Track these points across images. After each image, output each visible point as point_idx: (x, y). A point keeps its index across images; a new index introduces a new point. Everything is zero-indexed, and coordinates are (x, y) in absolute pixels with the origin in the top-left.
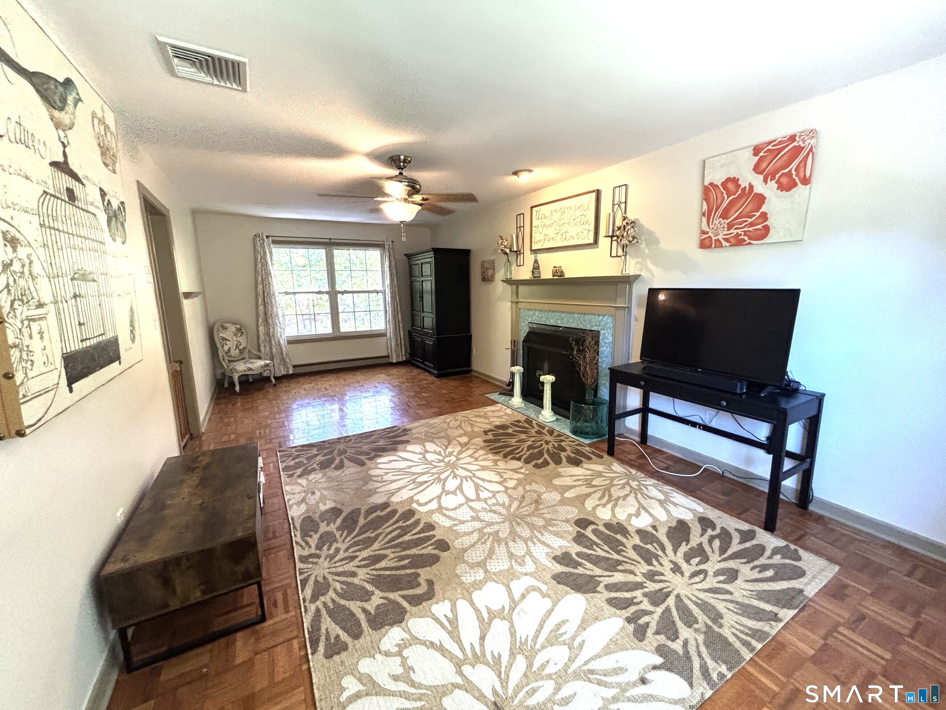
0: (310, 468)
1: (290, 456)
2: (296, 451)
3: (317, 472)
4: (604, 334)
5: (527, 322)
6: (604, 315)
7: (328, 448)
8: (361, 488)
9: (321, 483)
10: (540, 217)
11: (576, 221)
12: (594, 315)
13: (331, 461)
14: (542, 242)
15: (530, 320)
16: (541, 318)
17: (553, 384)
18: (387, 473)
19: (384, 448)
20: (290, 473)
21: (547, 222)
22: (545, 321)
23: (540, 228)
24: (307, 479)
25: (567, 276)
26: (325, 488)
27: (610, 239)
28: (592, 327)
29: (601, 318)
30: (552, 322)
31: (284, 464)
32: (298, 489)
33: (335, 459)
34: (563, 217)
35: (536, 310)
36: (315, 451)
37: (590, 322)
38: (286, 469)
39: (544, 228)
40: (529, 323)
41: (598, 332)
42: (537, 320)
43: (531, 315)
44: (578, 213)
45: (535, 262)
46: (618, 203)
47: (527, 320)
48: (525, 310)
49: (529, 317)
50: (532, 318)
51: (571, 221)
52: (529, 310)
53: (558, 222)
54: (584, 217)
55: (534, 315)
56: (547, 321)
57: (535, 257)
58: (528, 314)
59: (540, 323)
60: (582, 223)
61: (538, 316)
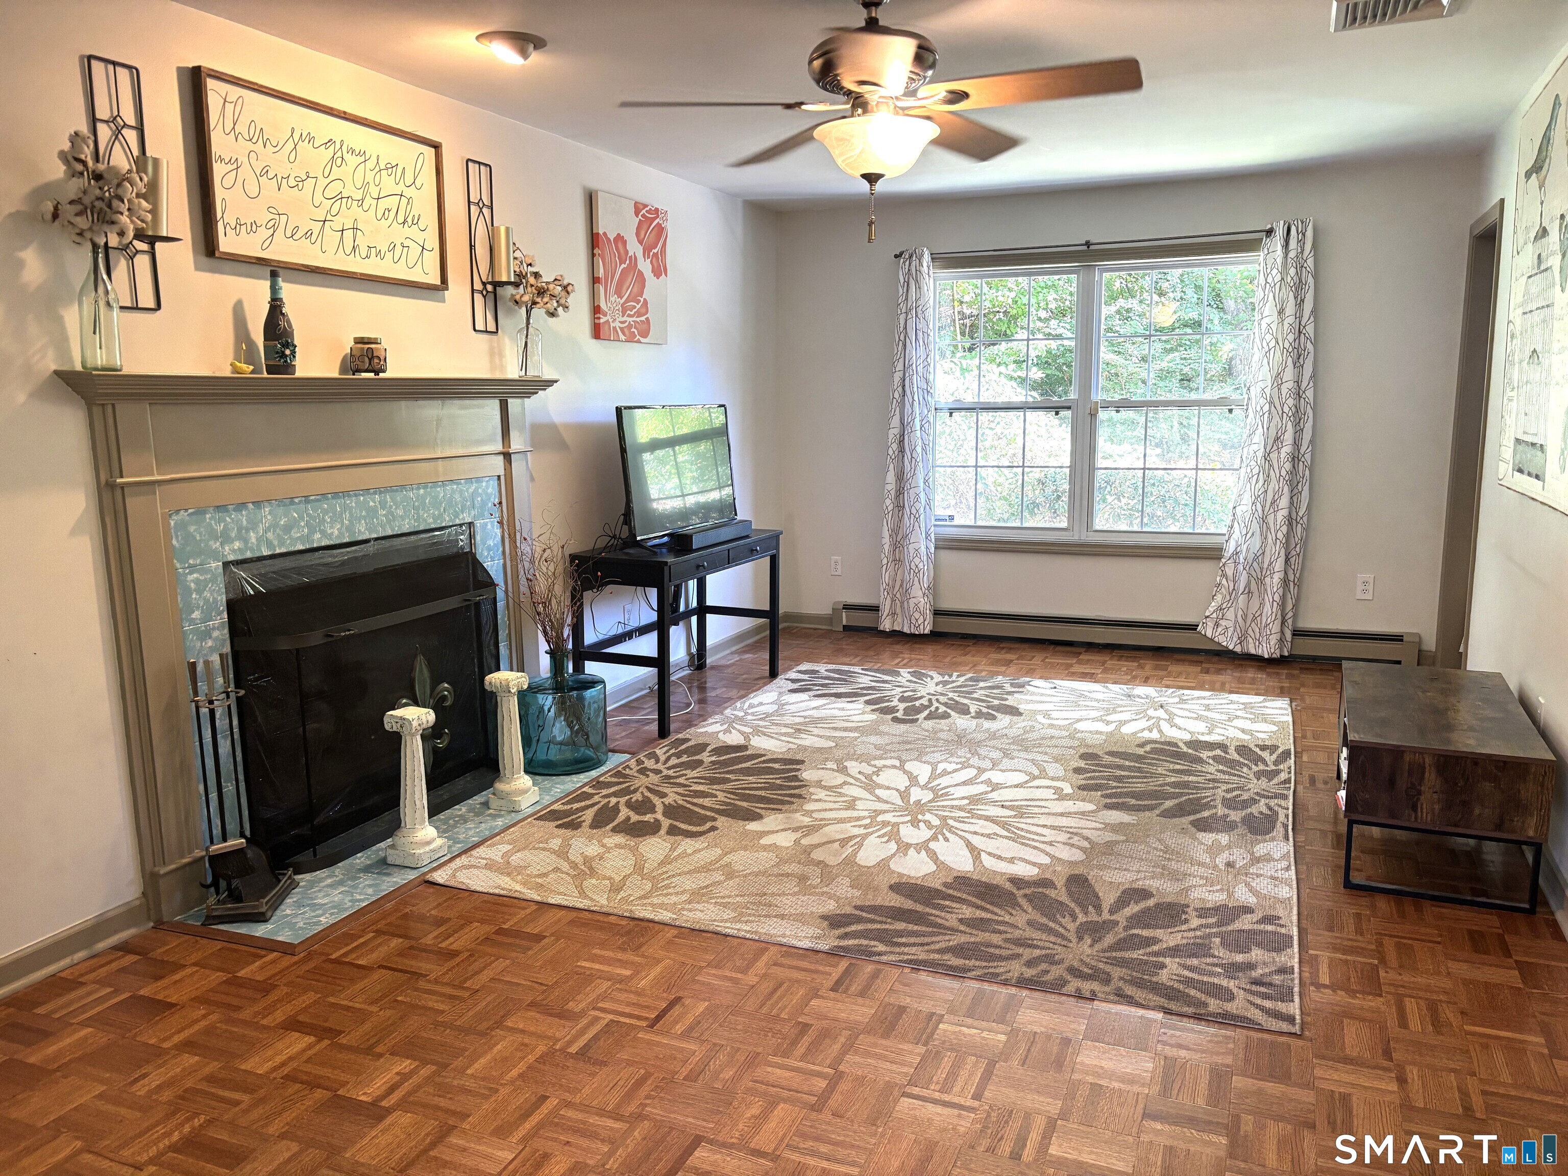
1: (1256, 982)
2: (1231, 997)
4: (484, 526)
5: (216, 566)
8: (1127, 841)
9: (1201, 878)
10: (242, 129)
11: (382, 204)
12: (458, 483)
13: (1141, 920)
15: (231, 551)
20: (1270, 928)
21: (276, 162)
23: (247, 174)
24: (1230, 895)
28: (457, 516)
32: (1262, 885)
33: (1130, 918)
34: (338, 173)
35: (259, 504)
37: (450, 504)
39: (263, 180)
40: (226, 565)
41: (470, 524)
42: (269, 544)
43: (240, 529)
44: (388, 184)
45: (276, 308)
46: (480, 204)
47: (215, 555)
48: (201, 512)
49: (226, 539)
50: (246, 541)
51: (368, 201)
52: (221, 508)
53: (323, 182)
54: (404, 201)
55: (253, 525)
56: (318, 536)
57: (274, 289)
58: (220, 528)
59: (283, 550)
60: (401, 219)
61: (274, 526)
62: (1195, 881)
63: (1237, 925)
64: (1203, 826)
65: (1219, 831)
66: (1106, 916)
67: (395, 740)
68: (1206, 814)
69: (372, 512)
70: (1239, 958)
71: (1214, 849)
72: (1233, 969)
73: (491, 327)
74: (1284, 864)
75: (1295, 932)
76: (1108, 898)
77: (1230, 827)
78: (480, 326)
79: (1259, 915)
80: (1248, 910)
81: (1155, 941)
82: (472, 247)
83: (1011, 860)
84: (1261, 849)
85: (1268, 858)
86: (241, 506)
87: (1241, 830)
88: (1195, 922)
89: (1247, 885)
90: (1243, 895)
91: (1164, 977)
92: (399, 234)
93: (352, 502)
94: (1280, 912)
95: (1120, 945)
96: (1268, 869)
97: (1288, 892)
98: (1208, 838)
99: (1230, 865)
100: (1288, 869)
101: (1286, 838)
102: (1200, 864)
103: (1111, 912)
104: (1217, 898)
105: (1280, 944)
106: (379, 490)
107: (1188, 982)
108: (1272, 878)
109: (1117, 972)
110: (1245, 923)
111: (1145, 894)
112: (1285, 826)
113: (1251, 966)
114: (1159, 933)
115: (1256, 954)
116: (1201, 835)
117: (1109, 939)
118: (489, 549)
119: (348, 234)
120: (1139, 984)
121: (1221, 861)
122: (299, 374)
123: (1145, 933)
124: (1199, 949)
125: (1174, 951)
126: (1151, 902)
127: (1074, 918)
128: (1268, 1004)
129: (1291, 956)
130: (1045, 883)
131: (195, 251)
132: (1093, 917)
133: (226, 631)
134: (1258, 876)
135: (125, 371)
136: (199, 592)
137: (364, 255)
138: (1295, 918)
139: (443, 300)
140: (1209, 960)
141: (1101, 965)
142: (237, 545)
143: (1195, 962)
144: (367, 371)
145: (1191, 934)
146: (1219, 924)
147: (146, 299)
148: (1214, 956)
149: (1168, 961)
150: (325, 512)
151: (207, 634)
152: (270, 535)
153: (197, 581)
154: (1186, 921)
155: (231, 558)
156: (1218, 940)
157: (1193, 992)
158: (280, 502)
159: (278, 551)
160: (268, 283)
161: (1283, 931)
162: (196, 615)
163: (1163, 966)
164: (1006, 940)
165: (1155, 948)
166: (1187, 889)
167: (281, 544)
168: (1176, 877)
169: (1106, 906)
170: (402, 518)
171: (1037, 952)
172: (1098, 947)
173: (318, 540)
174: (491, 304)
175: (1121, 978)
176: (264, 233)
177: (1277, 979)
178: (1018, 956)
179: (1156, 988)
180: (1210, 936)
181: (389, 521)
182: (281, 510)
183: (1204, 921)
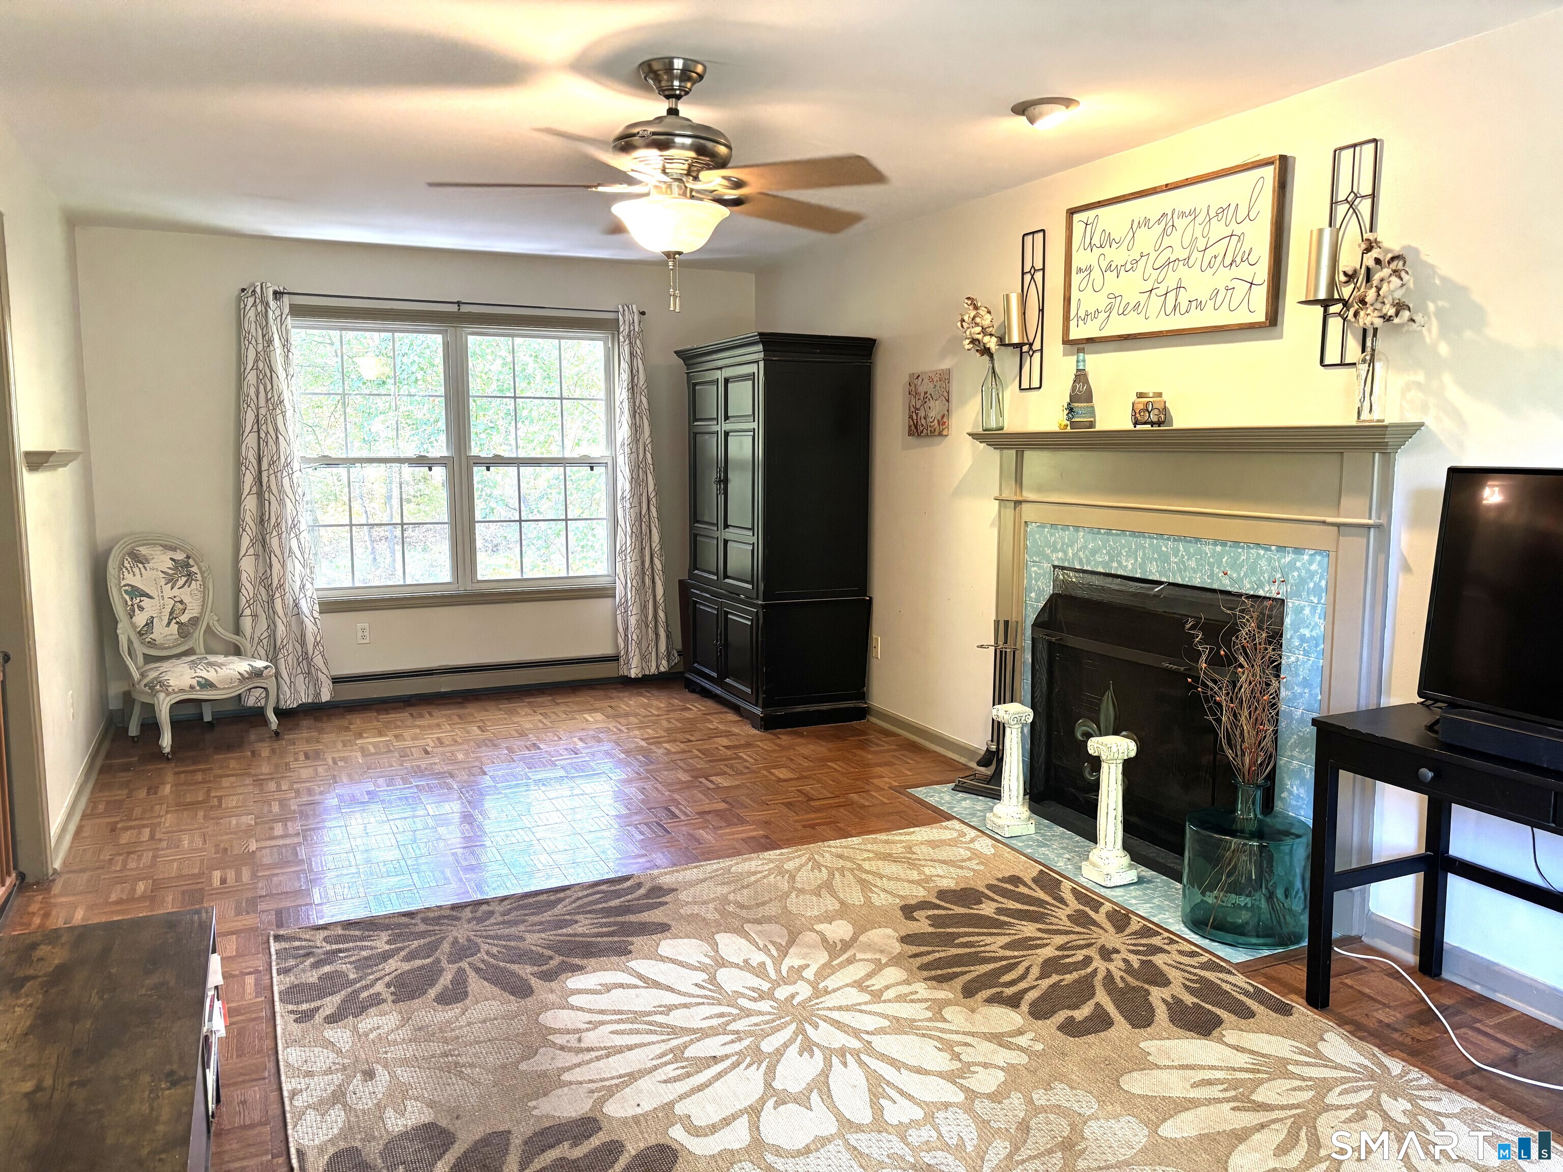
0: (365, 994)
1: (308, 955)
2: (326, 939)
3: (384, 1007)
4: (1299, 610)
5: (1047, 566)
6: (1298, 551)
7: (422, 935)
8: (516, 1064)
9: (395, 1043)
10: (1096, 241)
11: (1209, 253)
12: (1267, 548)
13: (430, 976)
14: (1102, 316)
15: (1057, 558)
16: (1094, 552)
17: (1128, 764)
18: (596, 1025)
19: (590, 944)
20: (305, 1006)
21: (1118, 256)
22: (1106, 564)
23: (1096, 274)
24: (355, 1029)
25: (1179, 422)
26: (404, 1062)
27: (1319, 310)
28: (1261, 585)
29: (1289, 558)
30: (1129, 566)
31: (290, 979)
32: (323, 1058)
33: (441, 971)
34: (1167, 241)
35: (1077, 528)
36: (381, 943)
37: (1253, 569)
38: (292, 994)
39: (1108, 273)
42: (1081, 561)
43: (1063, 544)
44: (1218, 229)
46: (1350, 198)
47: (1048, 559)
48: (1043, 526)
49: (1055, 549)
50: (1066, 553)
51: (1195, 256)
52: (1054, 527)
53: (1154, 256)
54: (1234, 240)
55: (1070, 544)
56: (1115, 565)
58: (1052, 540)
60: (1228, 261)
61: (1084, 547)
62: (400, 1038)
63: (337, 999)
65: (407, 1135)
66: (464, 964)
69: (1164, 557)
70: (327, 969)
71: (401, 1096)
72: (330, 958)
73: (1353, 357)
74: (299, 1103)
76: (475, 983)
78: (1332, 356)
79: (318, 1018)
81: (407, 959)
83: (608, 988)
85: (320, 1108)
88: (379, 987)
89: (339, 1052)
90: (340, 1035)
92: (1224, 277)
93: (1146, 543)
94: (293, 1028)
97: (289, 1055)
98: (417, 1114)
99: (370, 1076)
100: (293, 1096)
103: (461, 971)
104: (368, 1022)
108: (309, 1074)
109: (422, 927)
110: (330, 1004)
111: (445, 999)
113: (316, 965)
115: (313, 977)
116: (428, 1115)
117: (446, 947)
123: (418, 963)
124: (364, 965)
125: (386, 956)
126: (432, 993)
128: (297, 944)
130: (548, 976)
132: (474, 959)
137: (1183, 311)
138: (279, 1021)
140: (353, 959)
142: (1060, 555)
144: (1145, 423)
145: (377, 975)
146: (356, 992)
147: (1036, 384)
155: (1056, 563)
158: (1091, 530)
159: (1085, 568)
165: (403, 953)
166: (405, 1021)
167: (1088, 563)
168: (423, 1034)
169: (471, 974)
170: (1194, 570)
172: (450, 939)
173: (1116, 568)
174: (1355, 328)
178: (503, 915)
180: (361, 979)
181: (1180, 570)
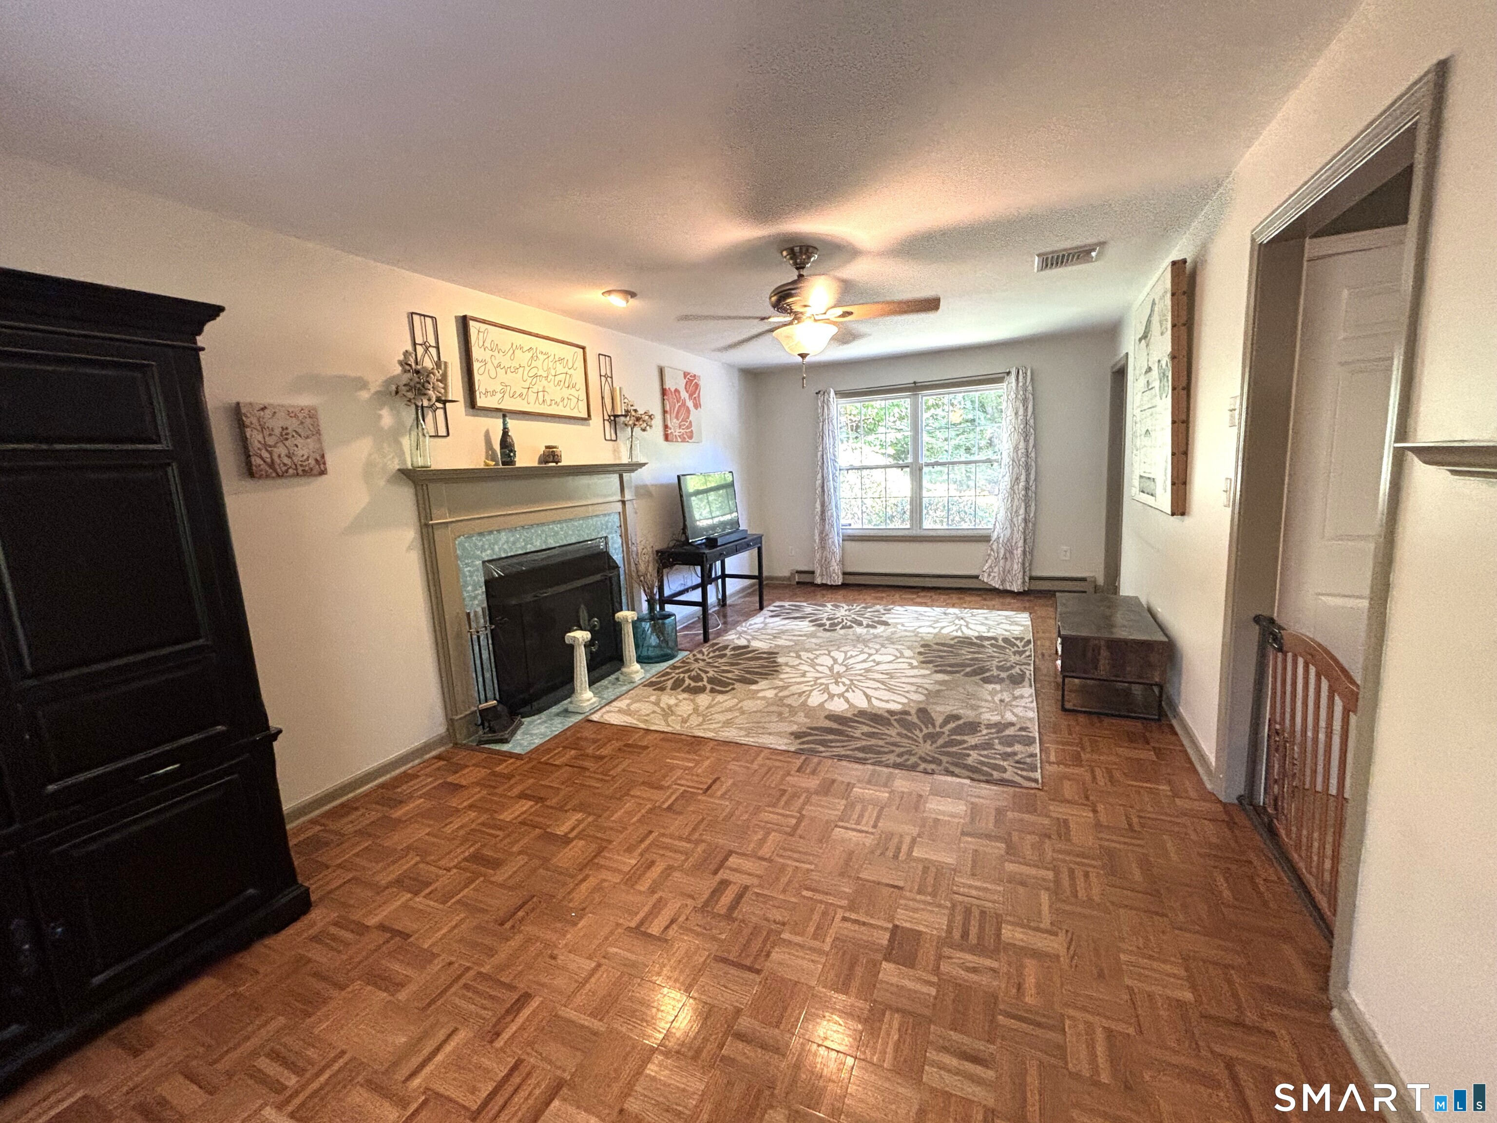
0: (993, 730)
1: (1017, 762)
3: (986, 722)
6: (610, 515)
7: (948, 754)
10: (487, 344)
11: (558, 378)
13: (958, 730)
15: (487, 555)
16: (514, 543)
20: (1024, 733)
21: (506, 363)
28: (599, 533)
31: (1031, 749)
33: (951, 731)
34: (534, 364)
39: (498, 369)
40: (484, 562)
41: (606, 537)
42: (505, 551)
43: (490, 544)
44: (560, 368)
45: (505, 433)
46: (606, 376)
47: (478, 557)
48: (470, 537)
49: (483, 550)
50: (493, 549)
51: (550, 377)
52: (481, 534)
53: (527, 369)
54: (568, 376)
55: (496, 543)
56: (529, 546)
57: (504, 424)
58: (480, 544)
59: (512, 554)
60: (567, 385)
61: (507, 542)
62: (984, 710)
63: (1008, 732)
64: (986, 681)
65: (996, 683)
66: (938, 729)
67: (571, 648)
68: (987, 674)
69: (557, 533)
70: (1009, 750)
71: (993, 693)
72: (1006, 756)
73: (614, 438)
74: (1030, 699)
75: (1037, 735)
76: (939, 720)
77: (1000, 681)
78: (608, 437)
79: (1018, 726)
80: (1012, 724)
81: (965, 742)
82: (603, 398)
83: (887, 701)
84: (1017, 692)
85: (1022, 697)
86: (491, 532)
87: (1007, 682)
88: (985, 732)
89: (1011, 711)
90: (1009, 717)
91: (969, 761)
92: (566, 392)
93: (546, 528)
94: (1029, 725)
95: (946, 745)
96: (1022, 702)
97: (1032, 714)
98: (990, 687)
99: (1002, 701)
100: (1032, 702)
101: (1031, 686)
102: (986, 701)
103: (941, 727)
104: (996, 718)
105: (1030, 742)
106: (559, 522)
107: (983, 763)
108: (1025, 707)
109: (944, 759)
110: (1010, 731)
111: (957, 717)
112: (1030, 680)
113: (1015, 754)
114: (966, 738)
115: (1017, 747)
116: (986, 685)
117: (940, 742)
118: (615, 549)
119: (541, 394)
120: (956, 765)
121: (997, 699)
122: (518, 465)
123: (958, 738)
124: (988, 745)
125: (975, 747)
126: (961, 722)
127: (921, 730)
128: (1024, 773)
129: (1036, 749)
130: (906, 713)
131: (466, 407)
132: (931, 730)
133: (484, 596)
134: (1017, 706)
135: (432, 468)
136: (471, 576)
137: (549, 403)
138: (1036, 727)
139: (589, 425)
140: (993, 751)
141: (936, 756)
142: (489, 552)
143: (985, 752)
144: (552, 462)
145: (983, 738)
146: (998, 732)
147: (442, 431)
148: (995, 749)
149: (971, 752)
150: (533, 534)
151: (475, 598)
152: (505, 547)
153: (469, 571)
154: (980, 731)
155: (486, 559)
156: (997, 741)
157: (985, 768)
158: (510, 530)
159: (509, 554)
160: (501, 420)
161: (1031, 735)
162: (470, 588)
163: (969, 755)
164: (887, 743)
165: (965, 746)
166: (981, 714)
167: (511, 550)
168: (974, 708)
169: (938, 723)
170: (572, 535)
171: (902, 749)
172: (934, 746)
173: (530, 548)
174: (613, 426)
175: (947, 762)
176: (499, 396)
177: (1028, 760)
178: (893, 751)
179: (966, 767)
180: (993, 738)
181: (566, 537)
182: (510, 534)
183: (989, 731)
